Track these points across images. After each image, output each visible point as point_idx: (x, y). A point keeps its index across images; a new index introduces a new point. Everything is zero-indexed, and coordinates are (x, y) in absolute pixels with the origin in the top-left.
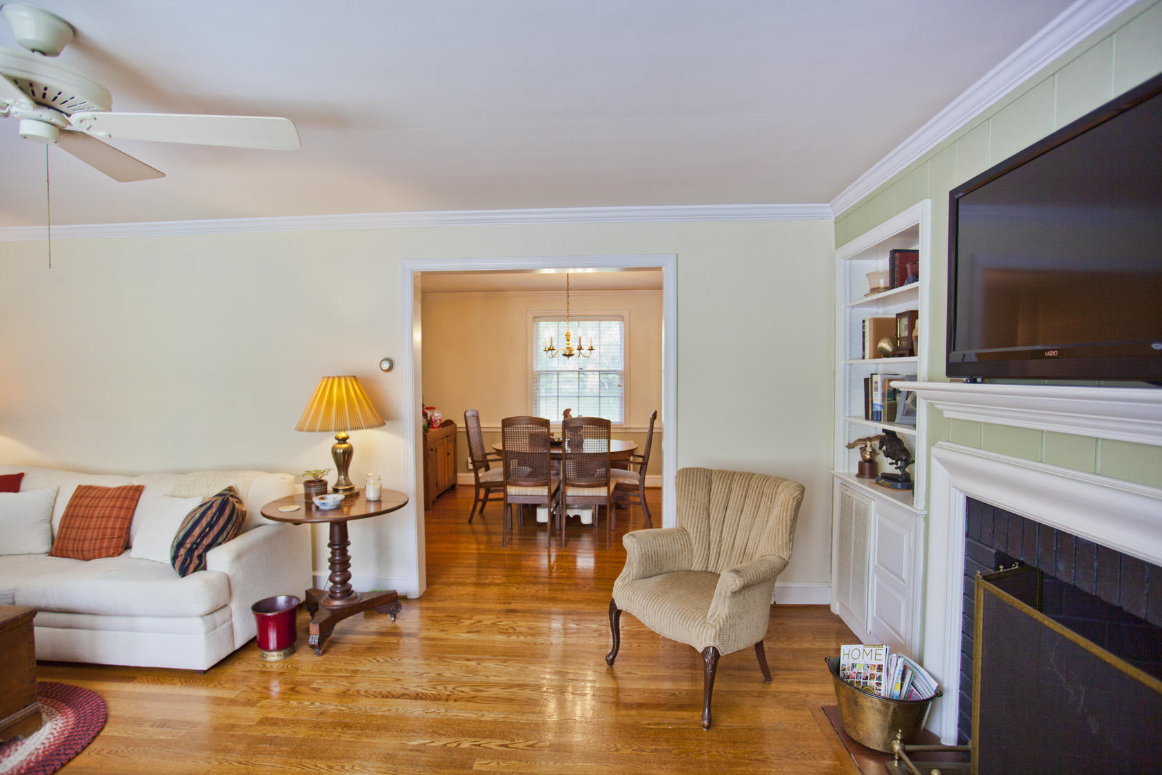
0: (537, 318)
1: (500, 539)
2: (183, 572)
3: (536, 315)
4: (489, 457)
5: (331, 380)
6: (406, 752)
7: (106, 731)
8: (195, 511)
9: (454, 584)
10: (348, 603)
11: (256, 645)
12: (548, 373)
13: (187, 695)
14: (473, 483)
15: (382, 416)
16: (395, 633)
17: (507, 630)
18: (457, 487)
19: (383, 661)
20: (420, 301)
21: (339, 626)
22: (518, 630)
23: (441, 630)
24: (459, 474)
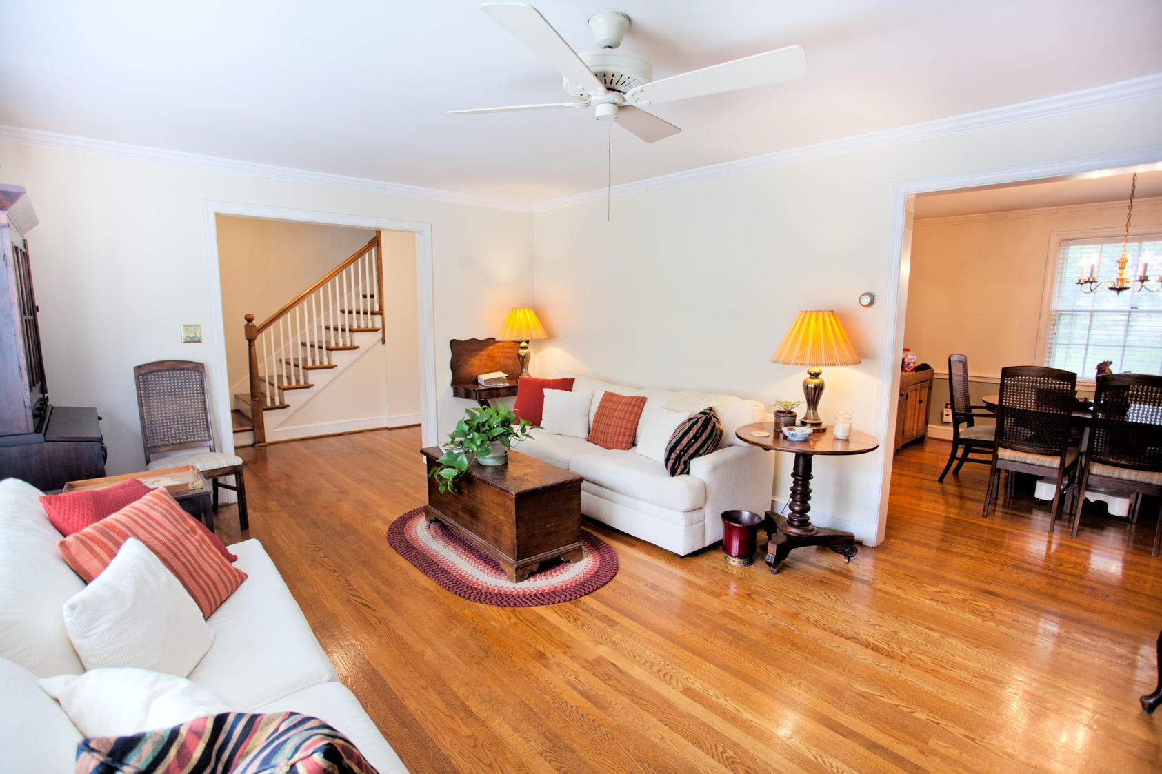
0: (1065, 242)
1: (981, 507)
2: (673, 473)
3: (1064, 237)
4: (974, 411)
5: (808, 314)
6: (853, 694)
7: (618, 577)
8: (684, 424)
9: (916, 543)
10: (805, 534)
11: (721, 548)
12: (1074, 313)
13: (668, 571)
14: (951, 438)
15: (859, 355)
16: (847, 575)
17: (982, 612)
18: (926, 439)
19: (833, 598)
20: (912, 229)
21: (795, 552)
22: (998, 617)
23: (899, 588)
24: (929, 426)
